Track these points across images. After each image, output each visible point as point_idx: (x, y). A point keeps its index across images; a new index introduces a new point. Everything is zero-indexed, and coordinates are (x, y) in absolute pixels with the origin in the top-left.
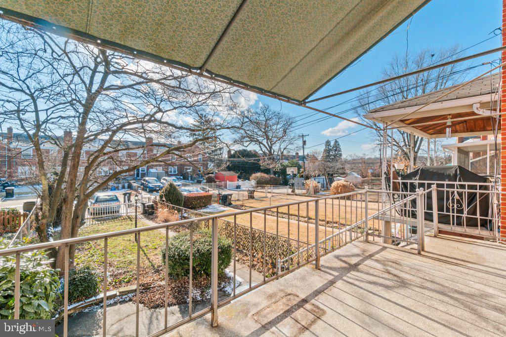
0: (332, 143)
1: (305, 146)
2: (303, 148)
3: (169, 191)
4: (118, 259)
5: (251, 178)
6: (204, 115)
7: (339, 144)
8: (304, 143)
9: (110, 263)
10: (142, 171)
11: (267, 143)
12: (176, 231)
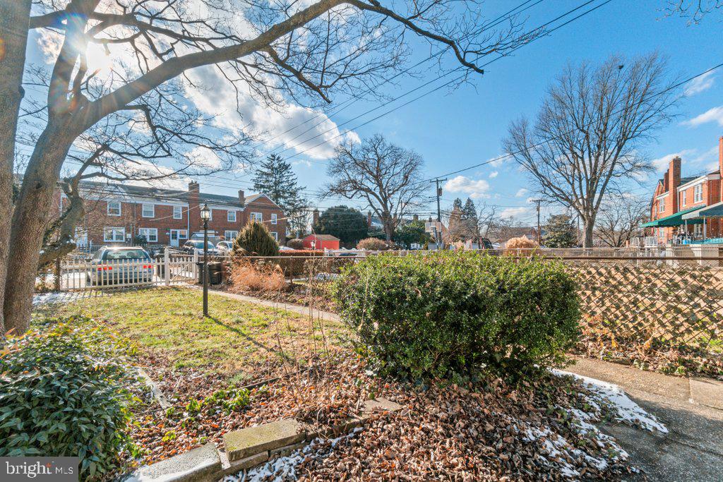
0: (463, 204)
1: (440, 197)
2: (438, 200)
3: (254, 236)
4: (174, 348)
5: (358, 245)
6: (276, 157)
7: (472, 205)
8: (440, 191)
9: (151, 358)
10: (181, 236)
11: (380, 193)
12: (287, 301)
